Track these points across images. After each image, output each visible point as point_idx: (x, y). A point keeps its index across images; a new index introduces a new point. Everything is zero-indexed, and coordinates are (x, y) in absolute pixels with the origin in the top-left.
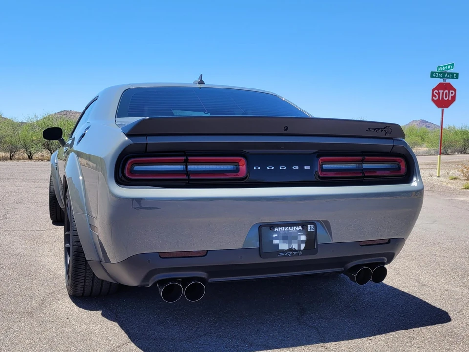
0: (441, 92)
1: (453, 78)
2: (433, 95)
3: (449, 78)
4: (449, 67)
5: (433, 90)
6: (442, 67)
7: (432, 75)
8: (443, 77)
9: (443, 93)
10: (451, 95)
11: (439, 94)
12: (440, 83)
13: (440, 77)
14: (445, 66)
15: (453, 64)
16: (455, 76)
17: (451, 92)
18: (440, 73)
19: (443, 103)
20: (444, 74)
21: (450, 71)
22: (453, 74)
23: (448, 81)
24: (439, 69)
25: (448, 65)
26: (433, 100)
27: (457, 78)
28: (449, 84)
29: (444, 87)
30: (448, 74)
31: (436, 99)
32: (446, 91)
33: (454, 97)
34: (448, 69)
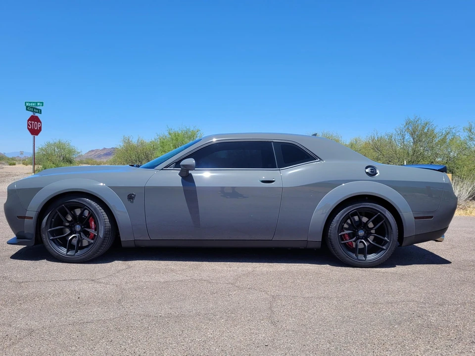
0: (33, 122)
1: (38, 113)
2: (28, 125)
3: (36, 112)
4: (38, 104)
5: (28, 121)
6: (29, 102)
7: (28, 108)
8: (33, 111)
9: (34, 123)
10: (39, 126)
11: (31, 124)
12: (32, 116)
13: (31, 111)
14: (33, 103)
15: (42, 103)
16: (40, 111)
17: (39, 123)
18: (31, 108)
19: (35, 132)
20: (34, 108)
21: (38, 108)
22: (38, 109)
23: (37, 115)
25: (37, 103)
26: (28, 128)
27: (41, 113)
28: (37, 117)
29: (34, 119)
30: (36, 109)
31: (30, 128)
32: (36, 122)
33: (40, 128)
34: (37, 105)
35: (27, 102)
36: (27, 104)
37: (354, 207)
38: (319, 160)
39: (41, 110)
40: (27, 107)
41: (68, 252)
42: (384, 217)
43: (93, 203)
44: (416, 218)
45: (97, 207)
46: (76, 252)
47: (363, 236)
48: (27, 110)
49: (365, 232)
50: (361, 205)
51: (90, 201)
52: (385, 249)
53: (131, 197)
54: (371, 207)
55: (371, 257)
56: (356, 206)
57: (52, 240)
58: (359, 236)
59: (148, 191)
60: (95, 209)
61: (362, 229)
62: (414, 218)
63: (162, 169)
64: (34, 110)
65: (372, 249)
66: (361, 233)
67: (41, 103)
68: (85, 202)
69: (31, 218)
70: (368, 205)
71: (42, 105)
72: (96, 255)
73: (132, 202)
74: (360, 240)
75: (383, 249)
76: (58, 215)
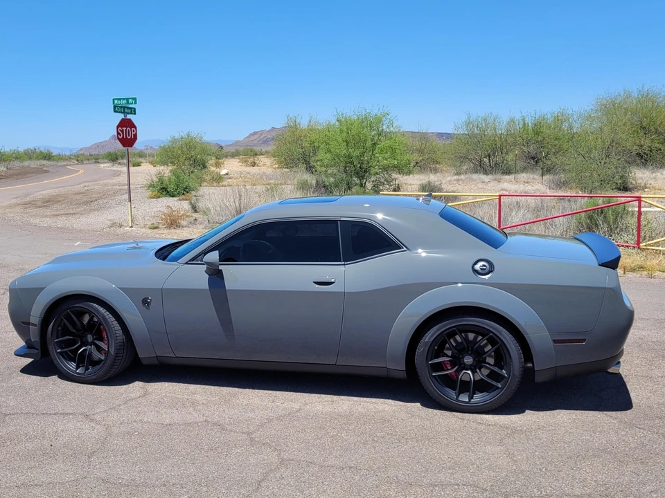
0: (124, 129)
1: (131, 113)
2: (118, 133)
3: (128, 113)
4: (130, 101)
5: (118, 127)
6: (118, 99)
7: (117, 109)
8: (124, 113)
9: (126, 130)
10: (133, 133)
11: (122, 131)
12: (123, 119)
13: (120, 112)
14: (124, 99)
15: (135, 99)
16: (133, 111)
17: (133, 129)
18: (121, 107)
19: (127, 142)
20: (124, 108)
21: (131, 106)
22: (131, 108)
23: (129, 116)
25: (128, 99)
26: (118, 138)
27: (135, 114)
28: (130, 120)
29: (126, 124)
30: (128, 108)
31: (121, 137)
32: (129, 128)
33: (135, 136)
34: (128, 103)
35: (116, 99)
36: (116, 102)
37: (451, 323)
38: (405, 249)
39: (135, 109)
40: (115, 107)
41: (77, 368)
42: (498, 340)
43: (101, 309)
44: (555, 341)
45: (105, 314)
46: (87, 369)
47: (471, 365)
48: (115, 111)
49: (474, 359)
50: (462, 321)
51: (97, 306)
52: (500, 388)
53: (146, 302)
54: (477, 324)
55: (478, 398)
56: (454, 322)
57: (60, 353)
58: (464, 364)
59: (167, 294)
60: (104, 317)
61: (469, 355)
62: (552, 342)
63: (187, 263)
64: (124, 110)
65: (481, 386)
66: (468, 360)
67: (133, 99)
68: (92, 307)
69: (35, 325)
70: (474, 321)
71: (135, 103)
72: (109, 375)
73: (148, 308)
74: (464, 371)
75: (498, 388)
76: (65, 324)
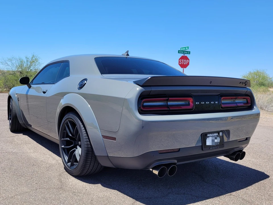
0: (183, 60)
1: (188, 54)
2: (179, 62)
3: (186, 54)
4: (186, 48)
5: (179, 59)
6: (183, 48)
8: (184, 53)
9: (183, 61)
10: (187, 62)
11: (182, 61)
12: (182, 56)
13: (182, 53)
14: (184, 48)
15: (188, 47)
16: (189, 53)
17: (187, 60)
18: (182, 51)
19: (184, 66)
20: (184, 51)
21: (187, 50)
22: (188, 52)
23: (186, 55)
24: (182, 49)
25: (186, 47)
26: (179, 64)
27: (190, 54)
29: (184, 58)
31: (180, 64)
32: (185, 60)
40: (179, 51)
48: (179, 53)
64: (184, 52)
